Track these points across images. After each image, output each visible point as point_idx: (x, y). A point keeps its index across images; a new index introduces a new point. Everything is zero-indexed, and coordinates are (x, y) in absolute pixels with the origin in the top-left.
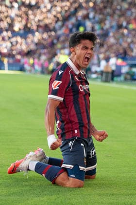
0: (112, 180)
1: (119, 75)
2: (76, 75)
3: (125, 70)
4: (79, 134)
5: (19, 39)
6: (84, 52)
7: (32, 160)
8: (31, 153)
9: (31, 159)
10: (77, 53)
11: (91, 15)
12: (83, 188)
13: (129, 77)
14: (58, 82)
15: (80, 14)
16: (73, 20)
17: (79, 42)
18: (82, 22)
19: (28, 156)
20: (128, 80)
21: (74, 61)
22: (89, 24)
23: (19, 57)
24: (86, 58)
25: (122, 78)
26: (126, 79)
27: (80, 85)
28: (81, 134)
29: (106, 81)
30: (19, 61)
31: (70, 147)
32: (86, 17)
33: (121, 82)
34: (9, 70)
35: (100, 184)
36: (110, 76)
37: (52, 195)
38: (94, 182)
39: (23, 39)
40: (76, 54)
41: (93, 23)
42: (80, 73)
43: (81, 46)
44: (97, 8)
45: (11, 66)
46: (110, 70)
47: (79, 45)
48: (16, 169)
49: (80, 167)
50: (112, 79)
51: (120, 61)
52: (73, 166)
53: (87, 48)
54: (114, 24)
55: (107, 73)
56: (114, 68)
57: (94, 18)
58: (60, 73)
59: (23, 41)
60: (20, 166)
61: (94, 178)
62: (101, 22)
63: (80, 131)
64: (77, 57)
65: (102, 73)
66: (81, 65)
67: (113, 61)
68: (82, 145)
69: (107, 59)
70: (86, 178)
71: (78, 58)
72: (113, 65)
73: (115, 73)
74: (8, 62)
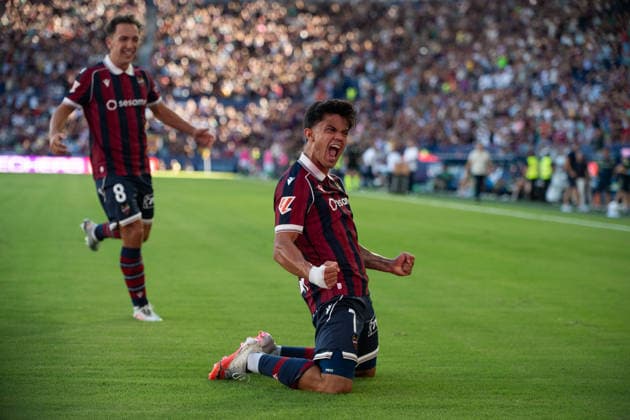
0: (408, 380)
1: (423, 180)
2: (319, 182)
3: (435, 170)
4: (346, 291)
5: (231, 112)
6: (327, 136)
7: (252, 352)
8: (250, 340)
9: (251, 349)
10: (316, 139)
11: (370, 66)
12: (354, 395)
13: (442, 184)
14: (287, 198)
15: (350, 63)
16: (334, 77)
17: (320, 118)
18: (353, 79)
19: (243, 345)
20: (440, 189)
21: (310, 156)
22: (364, 83)
23: (231, 147)
24: (331, 148)
25: (429, 186)
26: (436, 188)
27: (331, 199)
28: (349, 290)
29: (399, 191)
30: (231, 154)
31: (328, 316)
32: (360, 70)
33: (427, 194)
34: (213, 170)
35: (384, 386)
36: (406, 182)
37: (293, 407)
38: (375, 383)
39: (240, 113)
40: (313, 141)
41: (373, 82)
42: (327, 178)
43: (325, 126)
44: (382, 52)
45: (216, 165)
46: (405, 171)
47: (320, 124)
48: (223, 373)
49: (344, 353)
50: (410, 189)
51: (425, 154)
52: (331, 353)
53: (334, 130)
54: (414, 82)
55: (401, 176)
56: (413, 167)
57: (375, 71)
58: (289, 182)
59: (240, 116)
60: (231, 366)
61: (372, 375)
62: (388, 79)
63: (347, 284)
64: (315, 147)
65: (390, 176)
66: (323, 162)
67: (411, 153)
68: (351, 311)
69: (401, 150)
70: (356, 376)
71: (318, 148)
72: (411, 161)
73: (416, 177)
74: (211, 156)
